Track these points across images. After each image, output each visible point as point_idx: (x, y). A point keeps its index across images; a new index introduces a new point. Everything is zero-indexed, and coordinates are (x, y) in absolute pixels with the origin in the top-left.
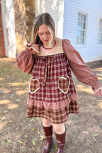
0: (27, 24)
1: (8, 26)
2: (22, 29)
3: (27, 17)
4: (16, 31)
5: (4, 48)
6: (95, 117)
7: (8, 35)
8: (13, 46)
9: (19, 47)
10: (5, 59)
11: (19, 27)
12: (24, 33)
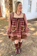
0: (9, 4)
1: (2, 5)
2: (7, 6)
3: (9, 1)
4: (5, 7)
5: (1, 14)
6: (31, 38)
7: (2, 9)
8: (4, 13)
9: (7, 13)
10: (2, 18)
11: (6, 6)
12: (8, 8)
